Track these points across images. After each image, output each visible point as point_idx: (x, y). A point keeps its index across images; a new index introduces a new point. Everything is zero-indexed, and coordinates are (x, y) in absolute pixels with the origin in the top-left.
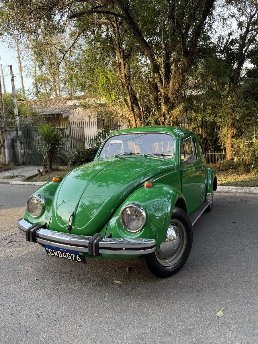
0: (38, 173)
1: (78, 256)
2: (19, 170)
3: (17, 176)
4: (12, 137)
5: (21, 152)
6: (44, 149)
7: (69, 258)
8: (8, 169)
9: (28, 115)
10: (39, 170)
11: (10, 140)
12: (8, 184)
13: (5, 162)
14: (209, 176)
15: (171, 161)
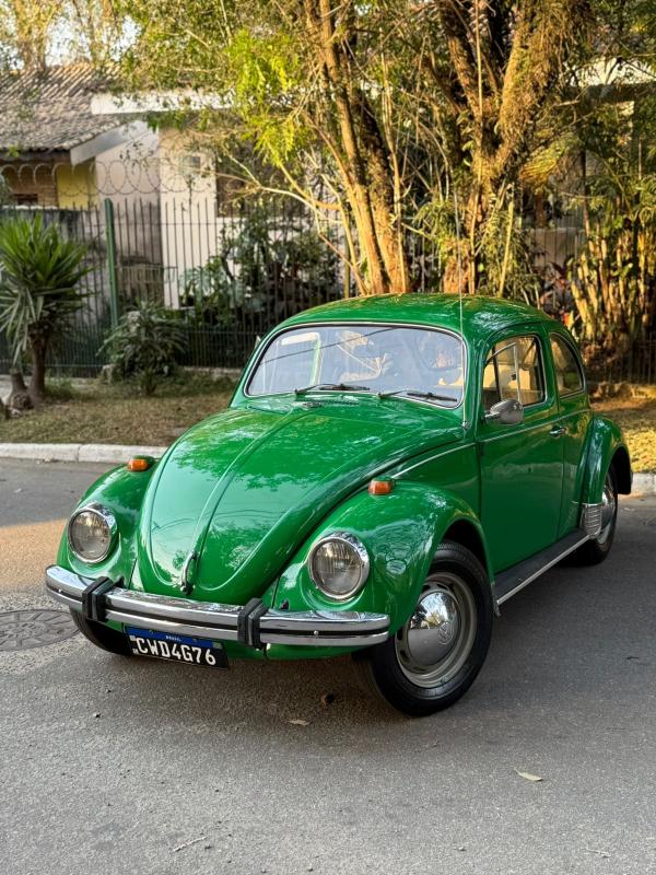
1: (208, 651)
6: (16, 314)
7: (188, 657)
14: (594, 446)
15: (453, 416)
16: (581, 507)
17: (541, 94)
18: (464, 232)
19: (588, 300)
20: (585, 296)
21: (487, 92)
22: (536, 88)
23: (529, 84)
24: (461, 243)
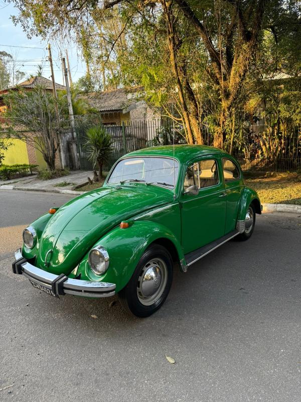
0: (87, 181)
2: (73, 177)
3: (69, 184)
4: (68, 139)
5: (77, 156)
6: (94, 155)
8: (63, 175)
9: (85, 112)
10: (89, 178)
11: (65, 143)
12: (58, 192)
13: (62, 167)
14: (244, 198)
15: (171, 192)
16: (237, 222)
17: (242, 77)
18: (219, 125)
19: (266, 146)
20: (265, 144)
21: (225, 79)
22: (240, 76)
23: (238, 74)
24: (218, 128)
